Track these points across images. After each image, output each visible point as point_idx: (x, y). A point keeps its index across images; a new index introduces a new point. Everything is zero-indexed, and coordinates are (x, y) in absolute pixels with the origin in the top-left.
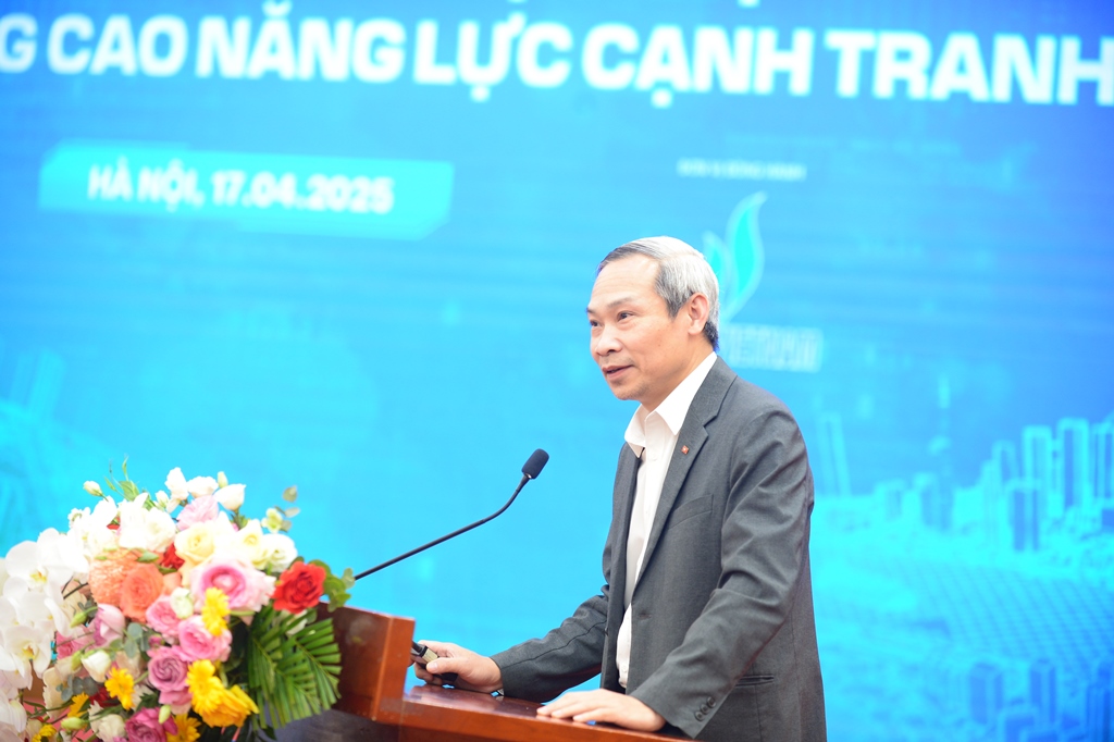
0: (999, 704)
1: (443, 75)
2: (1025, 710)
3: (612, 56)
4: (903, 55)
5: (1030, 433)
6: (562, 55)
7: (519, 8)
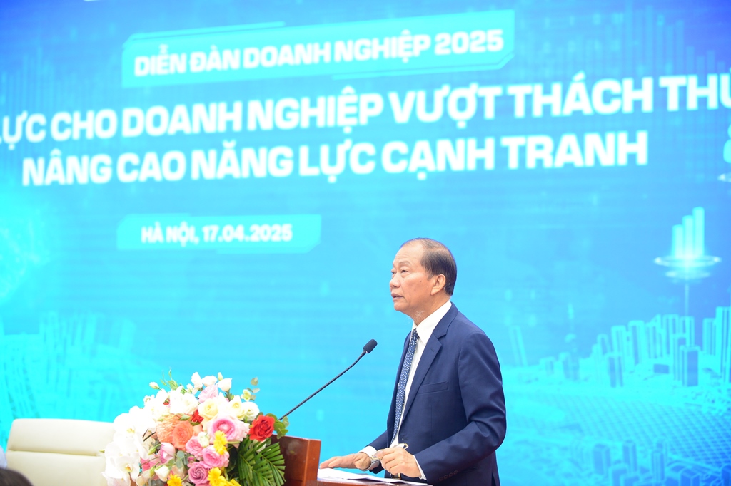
0: (609, 464)
1: (314, 172)
2: (622, 466)
3: (396, 157)
4: (540, 147)
5: (615, 329)
6: (371, 158)
7: (348, 136)
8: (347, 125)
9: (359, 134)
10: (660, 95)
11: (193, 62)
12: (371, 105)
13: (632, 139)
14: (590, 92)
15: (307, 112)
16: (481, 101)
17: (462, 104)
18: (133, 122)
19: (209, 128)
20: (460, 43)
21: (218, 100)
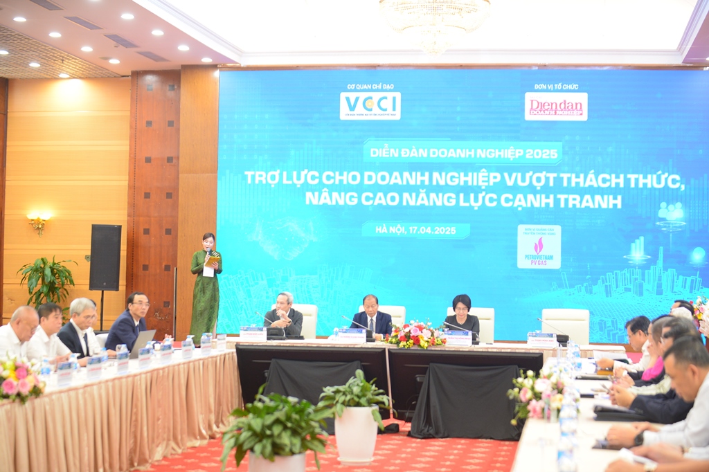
0: (605, 328)
1: (467, 204)
2: (611, 328)
3: (507, 200)
4: (574, 199)
5: (607, 274)
6: (495, 200)
7: (484, 190)
8: (483, 185)
9: (489, 190)
10: (627, 181)
11: (403, 153)
12: (495, 177)
13: (615, 198)
14: (597, 179)
15: (463, 179)
16: (547, 179)
17: (539, 180)
18: (370, 178)
19: (412, 182)
20: (538, 154)
21: (416, 171)
